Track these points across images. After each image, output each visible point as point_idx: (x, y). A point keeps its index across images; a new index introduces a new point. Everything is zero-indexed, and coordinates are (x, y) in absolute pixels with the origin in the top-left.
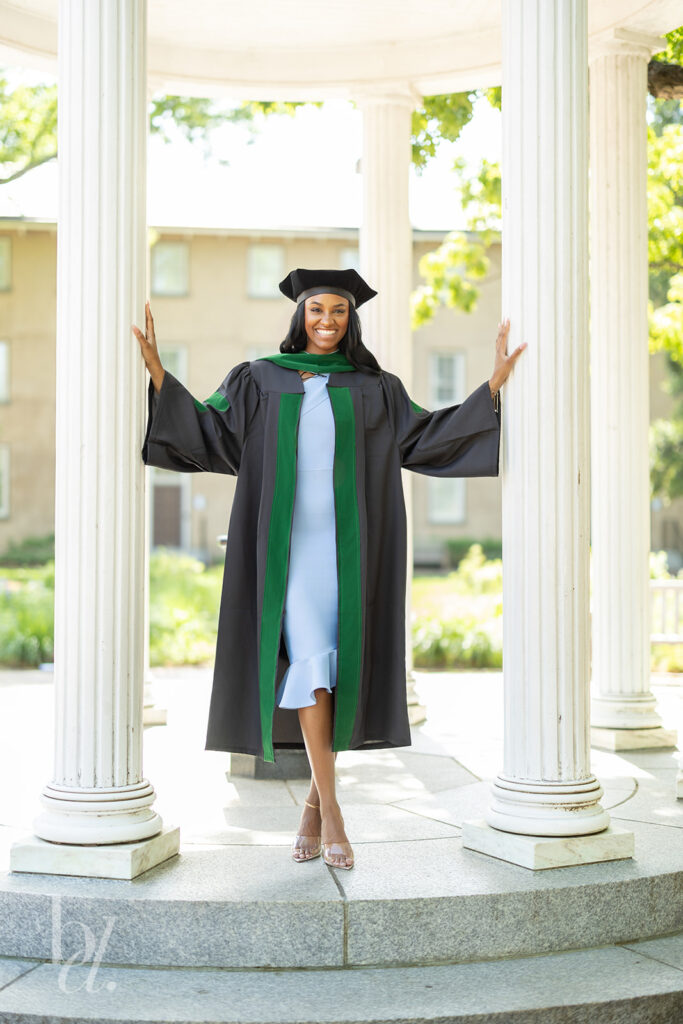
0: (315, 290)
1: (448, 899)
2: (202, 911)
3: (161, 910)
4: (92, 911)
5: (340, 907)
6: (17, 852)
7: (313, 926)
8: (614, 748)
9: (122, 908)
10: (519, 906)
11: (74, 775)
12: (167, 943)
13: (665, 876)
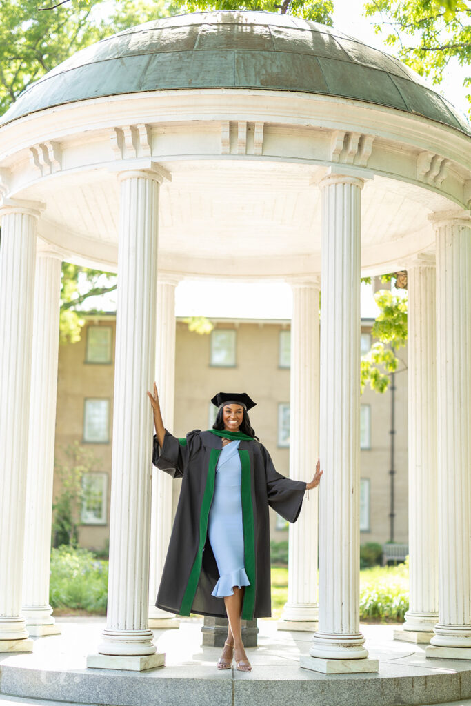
0: (228, 402)
1: (281, 681)
2: (169, 682)
3: (151, 682)
4: (121, 682)
5: (231, 682)
6: (89, 659)
7: (219, 690)
8: (416, 641)
9: (135, 680)
10: (315, 686)
11: (116, 624)
12: (154, 697)
13: (389, 679)
